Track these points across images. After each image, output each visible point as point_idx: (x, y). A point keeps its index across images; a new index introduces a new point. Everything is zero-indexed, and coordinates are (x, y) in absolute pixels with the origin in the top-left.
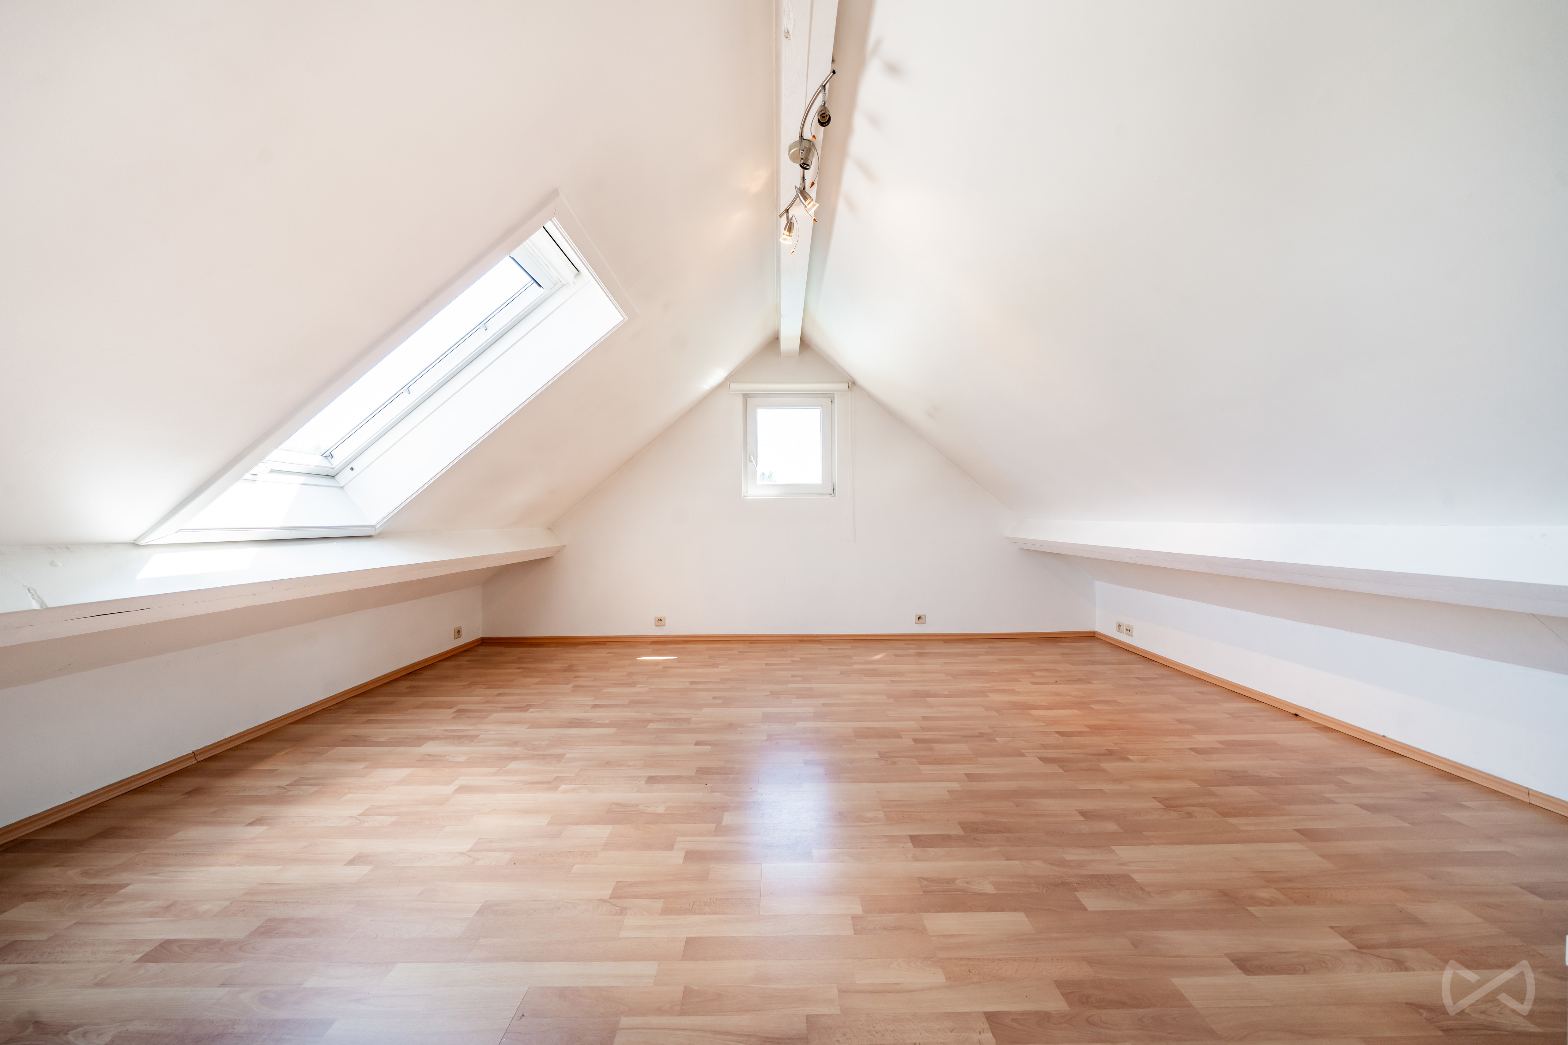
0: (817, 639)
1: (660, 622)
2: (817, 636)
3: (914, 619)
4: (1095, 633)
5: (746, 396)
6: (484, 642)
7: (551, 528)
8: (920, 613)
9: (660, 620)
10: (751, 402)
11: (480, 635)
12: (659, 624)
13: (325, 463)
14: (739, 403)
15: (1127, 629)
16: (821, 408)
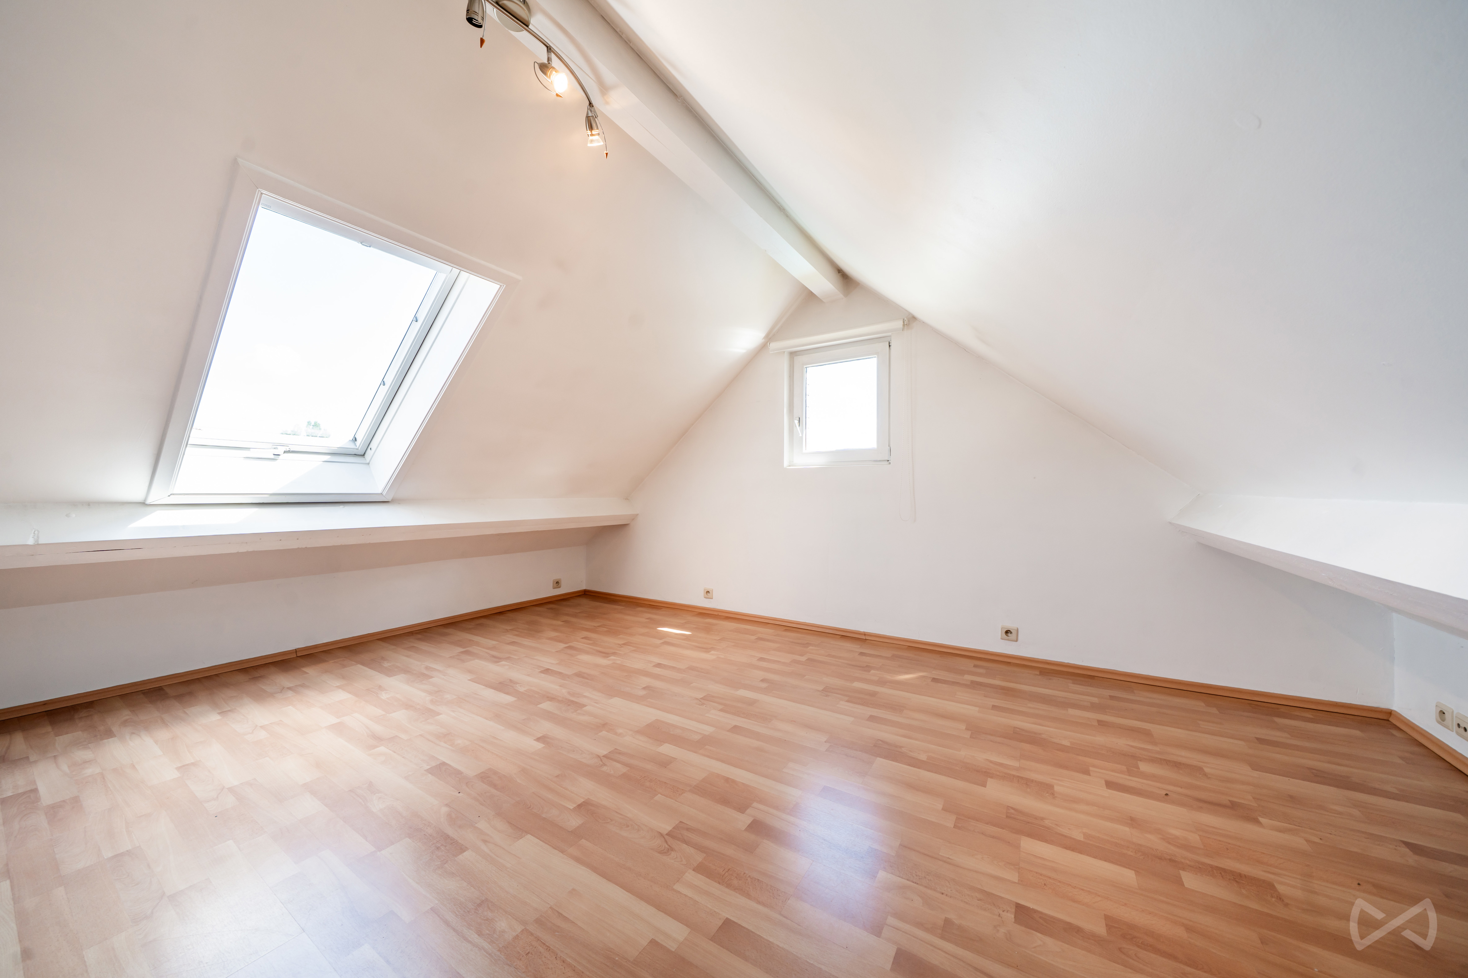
0: (864, 637)
1: (708, 594)
2: (865, 634)
3: (999, 633)
4: (1390, 713)
5: (793, 354)
6: (586, 593)
7: (627, 498)
8: (1009, 626)
9: (708, 592)
10: (798, 360)
11: (584, 587)
12: (707, 596)
13: (352, 446)
14: (784, 364)
15: (1459, 725)
16: (876, 356)
